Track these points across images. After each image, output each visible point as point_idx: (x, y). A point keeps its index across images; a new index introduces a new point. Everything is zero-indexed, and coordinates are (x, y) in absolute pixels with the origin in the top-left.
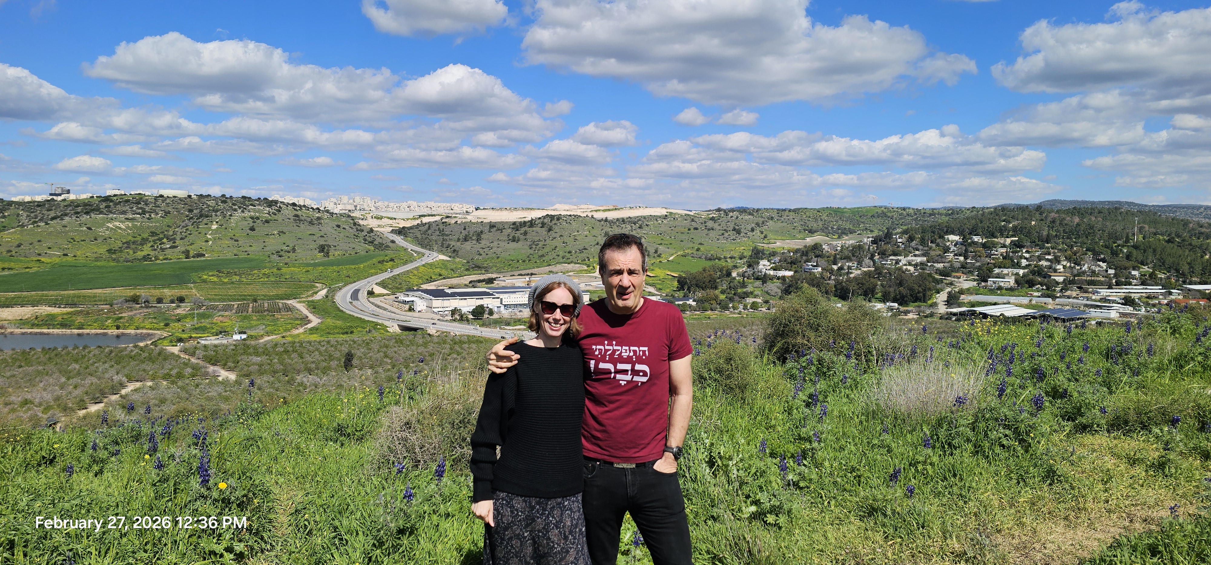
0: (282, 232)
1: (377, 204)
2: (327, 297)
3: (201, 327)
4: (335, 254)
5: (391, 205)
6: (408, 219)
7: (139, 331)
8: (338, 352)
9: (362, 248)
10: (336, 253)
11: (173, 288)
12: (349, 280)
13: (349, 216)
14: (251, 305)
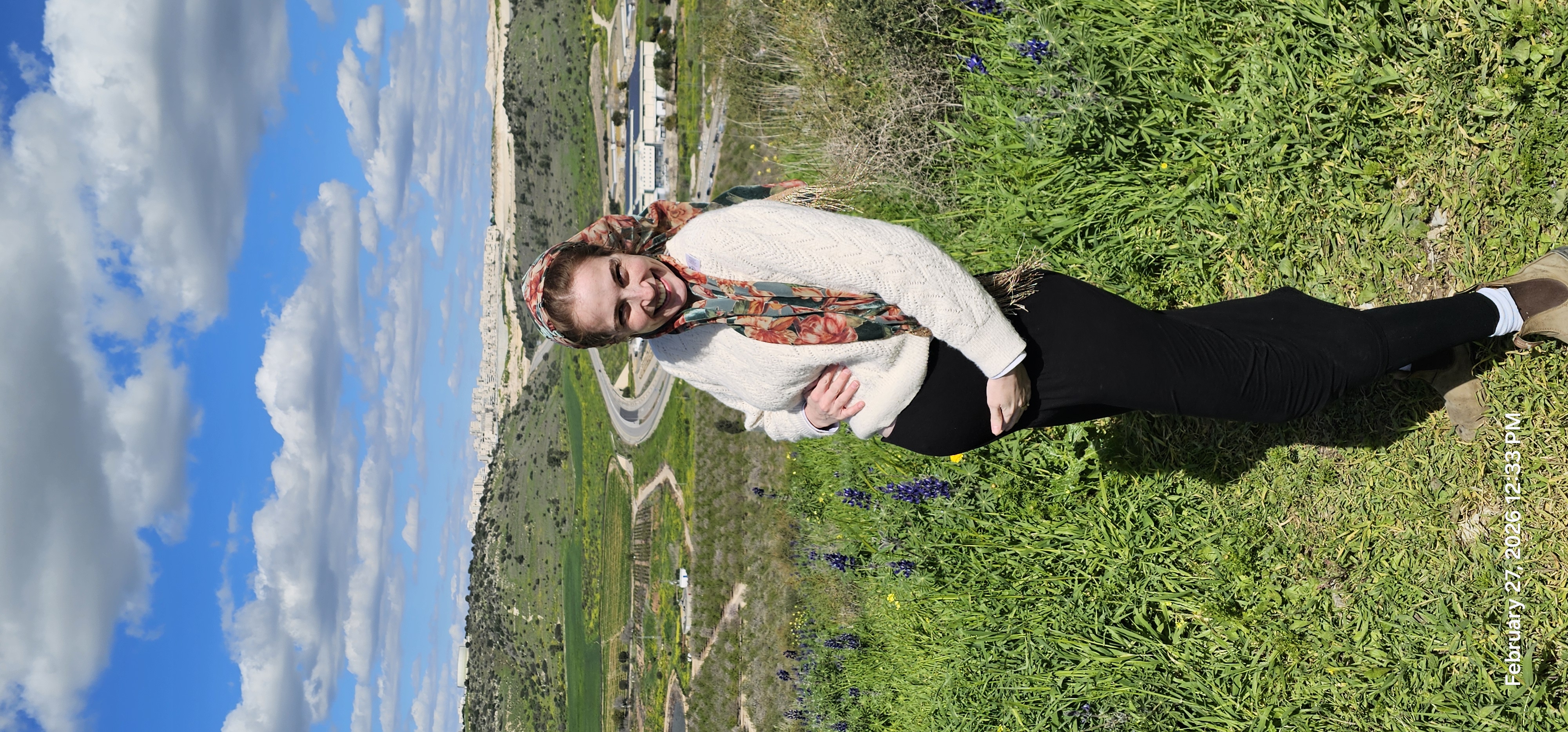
0: (526, 518)
1: (485, 377)
2: (629, 456)
3: (666, 631)
4: (563, 443)
5: (485, 356)
6: (510, 333)
7: (667, 712)
8: (716, 442)
9: (555, 404)
10: (562, 440)
11: (606, 667)
12: (604, 423)
13: (503, 421)
14: (637, 562)
